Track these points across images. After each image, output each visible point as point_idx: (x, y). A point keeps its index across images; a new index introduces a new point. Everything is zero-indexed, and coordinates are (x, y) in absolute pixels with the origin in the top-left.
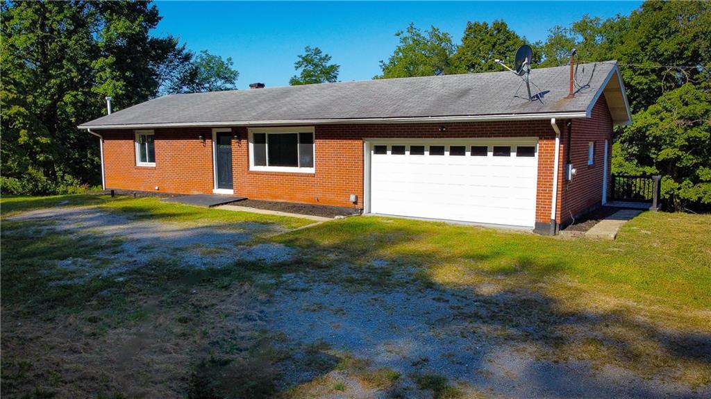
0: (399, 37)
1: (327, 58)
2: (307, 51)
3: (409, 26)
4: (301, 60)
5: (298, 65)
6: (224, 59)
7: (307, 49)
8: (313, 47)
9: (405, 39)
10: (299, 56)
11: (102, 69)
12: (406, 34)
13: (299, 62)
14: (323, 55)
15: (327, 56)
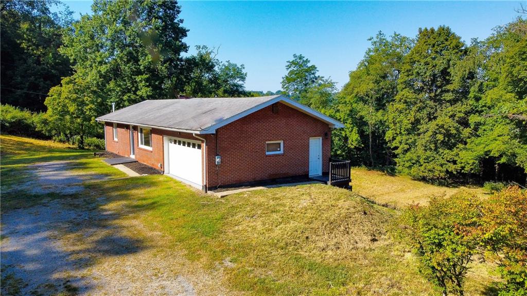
0: (370, 41)
1: (307, 61)
2: (295, 57)
3: (378, 33)
4: (289, 64)
5: (288, 67)
6: (239, 66)
7: (295, 56)
8: (298, 54)
9: (375, 42)
10: (287, 62)
11: (141, 81)
12: (375, 40)
13: (288, 66)
14: (305, 59)
15: (307, 60)
